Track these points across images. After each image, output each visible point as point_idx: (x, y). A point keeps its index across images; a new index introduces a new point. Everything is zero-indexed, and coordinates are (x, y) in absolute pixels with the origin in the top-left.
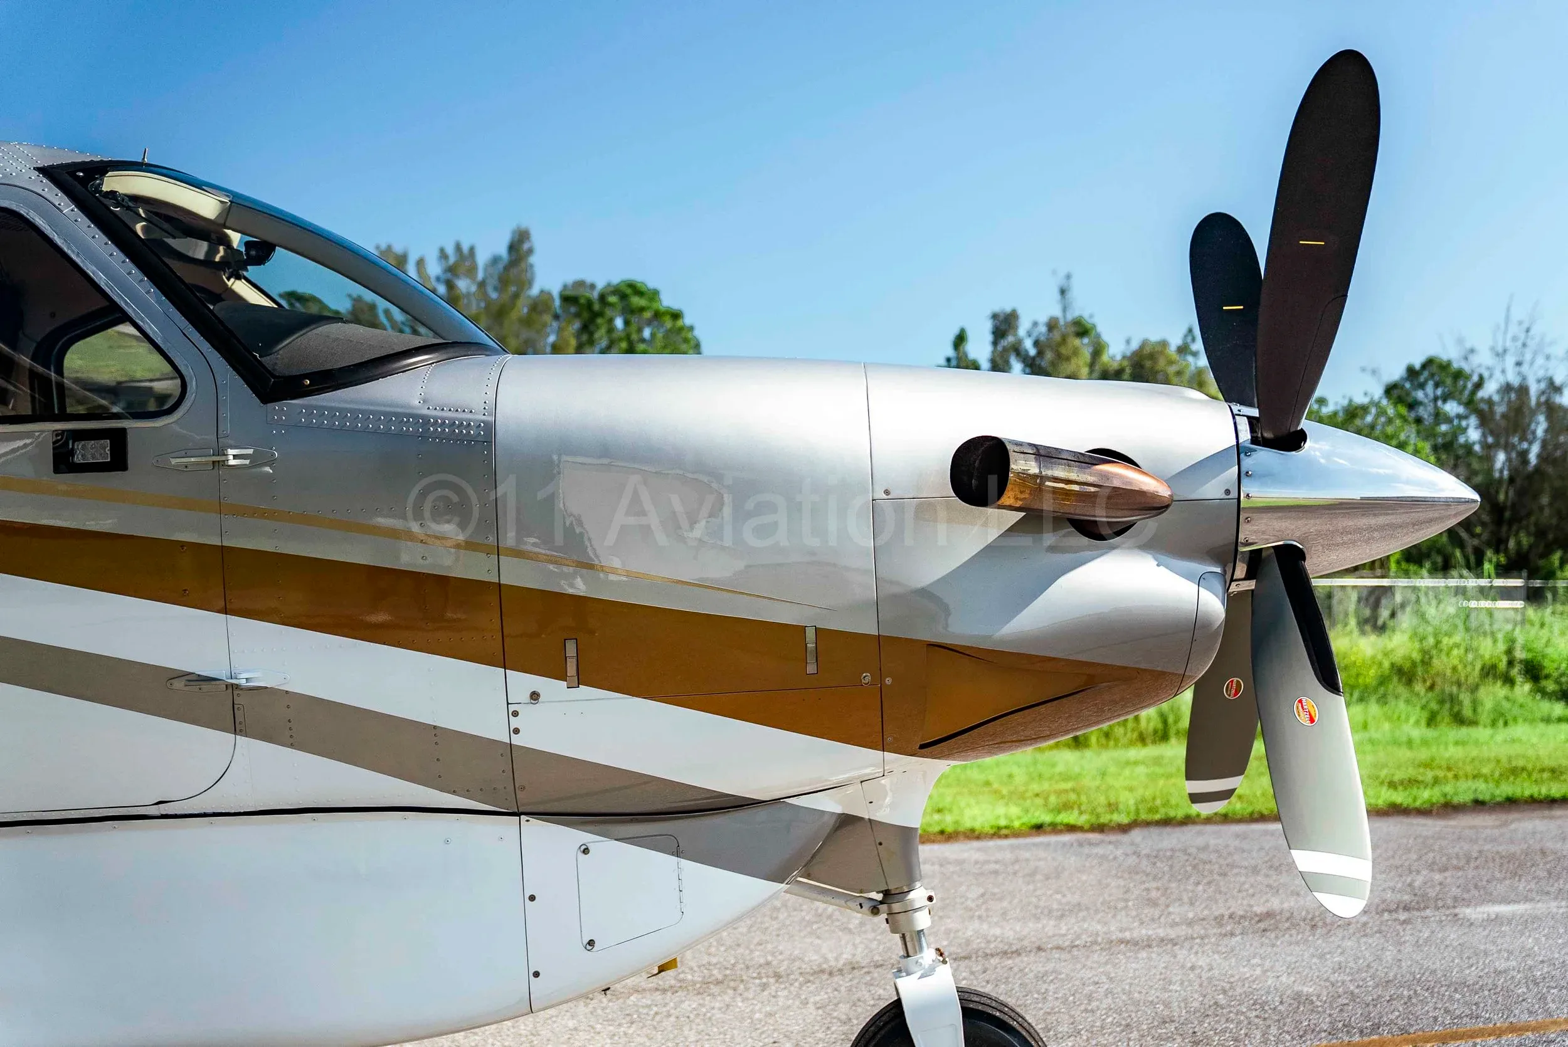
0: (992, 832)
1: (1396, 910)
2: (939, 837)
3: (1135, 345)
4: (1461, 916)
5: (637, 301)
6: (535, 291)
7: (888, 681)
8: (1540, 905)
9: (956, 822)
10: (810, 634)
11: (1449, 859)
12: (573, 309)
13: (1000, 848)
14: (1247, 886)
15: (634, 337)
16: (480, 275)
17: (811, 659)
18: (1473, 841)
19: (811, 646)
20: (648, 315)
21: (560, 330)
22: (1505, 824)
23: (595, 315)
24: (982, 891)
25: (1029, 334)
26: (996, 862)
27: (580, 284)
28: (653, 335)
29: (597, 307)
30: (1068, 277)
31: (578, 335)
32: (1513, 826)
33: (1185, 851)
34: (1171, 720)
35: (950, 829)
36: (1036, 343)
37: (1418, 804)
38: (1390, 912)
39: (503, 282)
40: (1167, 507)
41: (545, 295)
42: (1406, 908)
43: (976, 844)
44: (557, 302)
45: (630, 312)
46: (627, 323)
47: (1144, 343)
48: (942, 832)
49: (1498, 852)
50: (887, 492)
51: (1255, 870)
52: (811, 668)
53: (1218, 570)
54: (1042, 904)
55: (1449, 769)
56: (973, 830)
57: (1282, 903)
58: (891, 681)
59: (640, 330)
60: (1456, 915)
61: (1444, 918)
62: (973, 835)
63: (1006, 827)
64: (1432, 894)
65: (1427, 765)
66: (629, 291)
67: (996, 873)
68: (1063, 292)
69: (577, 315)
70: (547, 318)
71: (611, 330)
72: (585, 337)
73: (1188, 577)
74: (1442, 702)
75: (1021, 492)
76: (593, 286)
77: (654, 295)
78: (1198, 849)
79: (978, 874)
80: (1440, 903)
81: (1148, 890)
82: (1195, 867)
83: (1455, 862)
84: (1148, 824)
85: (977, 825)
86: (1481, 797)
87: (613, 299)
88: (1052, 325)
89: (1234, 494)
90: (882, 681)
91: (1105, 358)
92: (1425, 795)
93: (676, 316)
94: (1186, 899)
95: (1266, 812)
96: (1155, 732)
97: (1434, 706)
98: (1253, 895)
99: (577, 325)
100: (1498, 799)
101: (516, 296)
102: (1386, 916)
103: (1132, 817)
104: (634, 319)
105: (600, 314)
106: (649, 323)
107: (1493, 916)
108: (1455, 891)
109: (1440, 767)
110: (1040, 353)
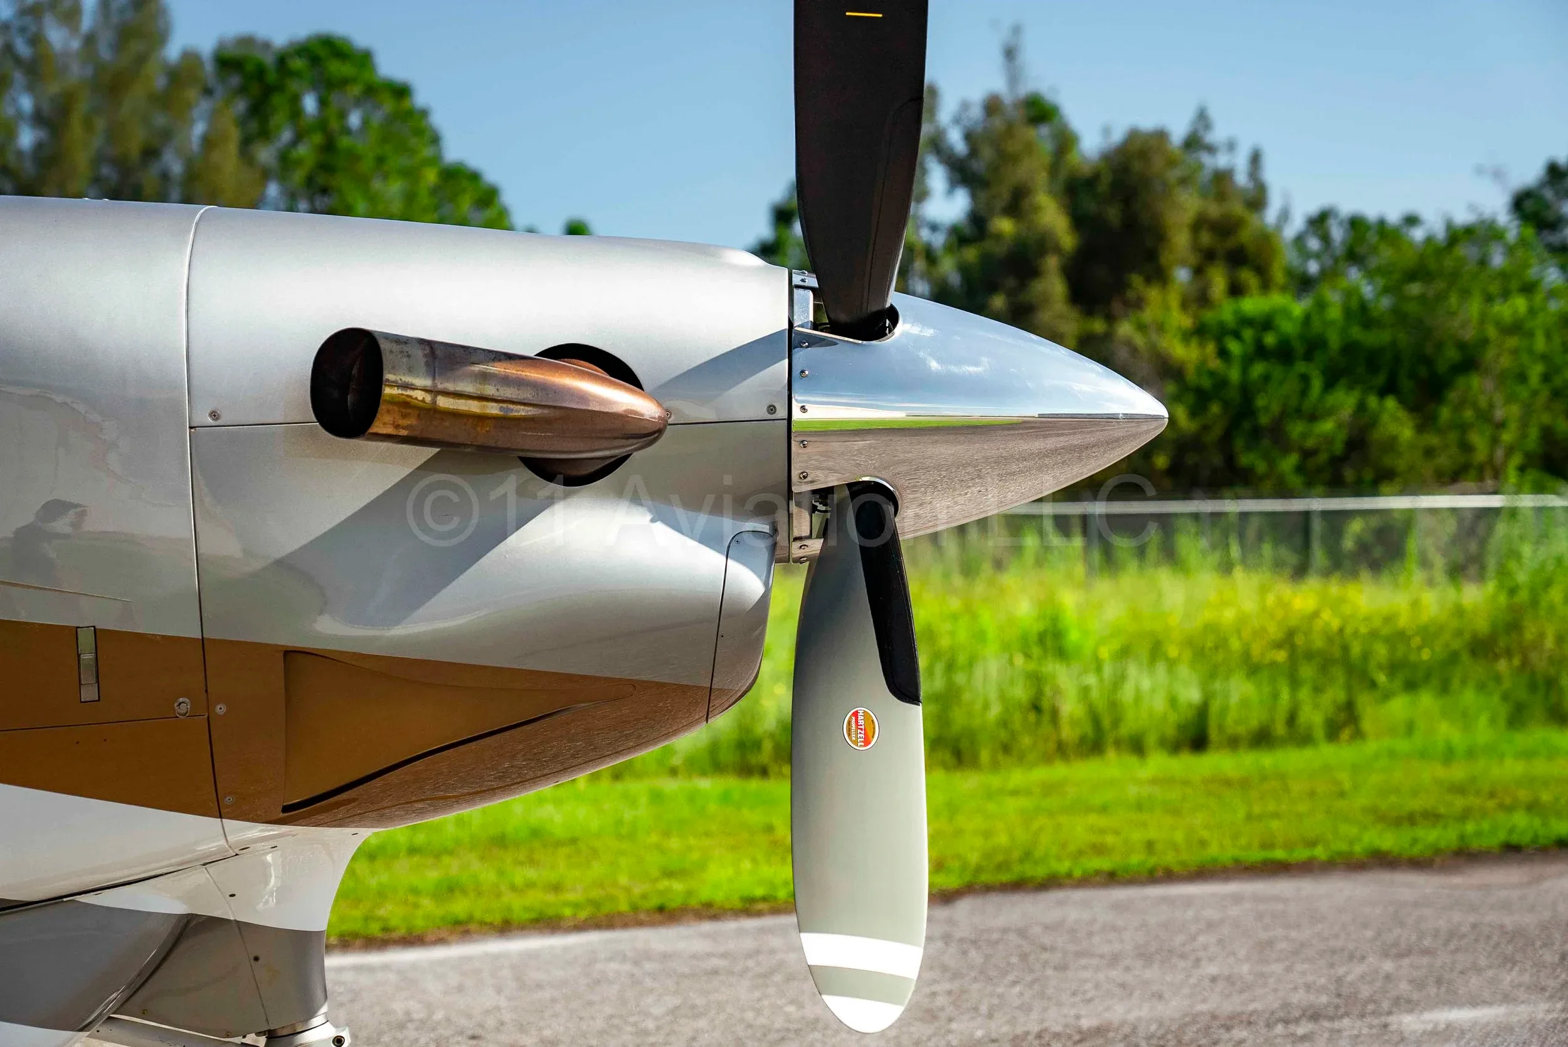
0: (738, 905)
1: (1297, 1021)
2: (658, 917)
3: (1117, 136)
4: (1393, 1027)
5: (337, 68)
6: (173, 51)
7: (220, 709)
8: (1522, 1008)
9: (689, 893)
10: (86, 640)
11: (1420, 938)
12: (235, 80)
13: (741, 933)
14: (1088, 986)
15: (334, 125)
16: (87, 22)
17: (88, 678)
18: (1473, 908)
19: (87, 657)
20: (356, 90)
21: (213, 117)
22: (1540, 879)
23: (268, 91)
24: (676, 1001)
25: (957, 120)
26: (723, 956)
27: (247, 41)
28: (365, 123)
29: (272, 77)
30: (1017, 30)
31: (242, 122)
32: (1546, 885)
33: (1022, 933)
34: (1106, 723)
35: (675, 902)
36: (969, 137)
37: (1416, 850)
38: (1286, 1022)
39: (125, 35)
40: (660, 432)
41: (190, 58)
42: (1315, 1016)
43: (707, 927)
44: (209, 67)
45: (327, 86)
46: (323, 103)
47: (1133, 135)
48: (661, 909)
49: (1502, 927)
50: (214, 415)
51: (1114, 960)
52: (89, 693)
53: (766, 528)
54: (762, 1020)
55: (1492, 795)
56: (708, 905)
57: (1129, 1011)
58: (224, 709)
59: (343, 115)
60: (1386, 1026)
61: (1365, 1031)
62: (710, 912)
63: (764, 899)
64: (1365, 992)
65: (1459, 789)
66: (322, 52)
67: (715, 972)
68: (1010, 54)
69: (242, 90)
70: (192, 94)
71: (296, 112)
72: (254, 126)
73: (708, 539)
74: (1533, 687)
75: (404, 416)
76: (267, 45)
77: (365, 59)
78: (1047, 927)
79: (684, 976)
80: (1371, 1007)
81: (934, 994)
82: (1024, 957)
83: (1427, 942)
84: (988, 889)
85: (719, 897)
86: (1515, 839)
87: (298, 64)
88: (992, 106)
89: (782, 413)
90: (209, 707)
91: (1073, 158)
92: (1431, 836)
93: (401, 91)
94: (984, 1009)
95: (1176, 868)
96: (1083, 740)
97: (1522, 694)
98: (1089, 1001)
99: (241, 106)
100: (1542, 841)
101: (141, 60)
102: (1279, 1029)
103: (967, 878)
104: (334, 98)
105: (279, 88)
106: (358, 103)
107: (1442, 1026)
108: (1404, 987)
109: (1478, 793)
110: (974, 152)
